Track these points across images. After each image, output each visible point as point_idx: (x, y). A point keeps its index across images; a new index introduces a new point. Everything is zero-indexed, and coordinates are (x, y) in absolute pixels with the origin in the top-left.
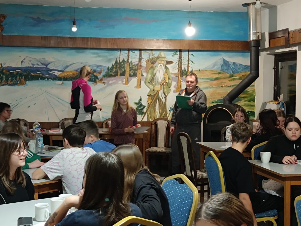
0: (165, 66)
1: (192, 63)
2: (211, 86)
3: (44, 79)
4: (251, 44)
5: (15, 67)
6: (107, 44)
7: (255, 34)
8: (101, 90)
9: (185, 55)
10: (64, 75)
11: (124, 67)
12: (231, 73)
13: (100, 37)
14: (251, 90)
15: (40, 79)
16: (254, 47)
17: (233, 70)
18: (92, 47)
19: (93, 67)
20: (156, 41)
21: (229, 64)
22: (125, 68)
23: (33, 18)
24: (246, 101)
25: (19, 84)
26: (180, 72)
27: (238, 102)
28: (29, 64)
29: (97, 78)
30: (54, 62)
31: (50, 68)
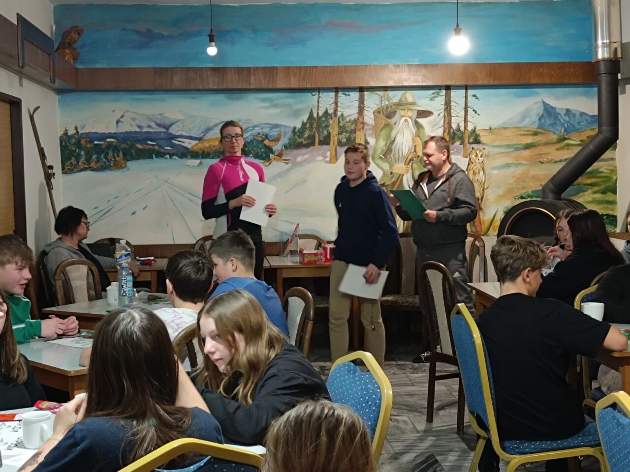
0: (415, 121)
1: (474, 113)
2: (516, 162)
3: (162, 157)
4: (598, 68)
5: (104, 133)
6: (290, 79)
7: (606, 47)
8: (280, 175)
9: (457, 95)
10: (204, 146)
11: (327, 126)
12: (562, 132)
13: (276, 65)
14: (606, 169)
15: (154, 156)
16: (607, 75)
17: (566, 125)
18: (258, 87)
19: (262, 129)
20: (393, 69)
21: (557, 113)
22: (330, 129)
23: (138, 32)
24: (595, 192)
25: (112, 168)
26: (448, 134)
27: (578, 195)
28: (131, 125)
29: (270, 150)
30: (181, 120)
31: (174, 133)
